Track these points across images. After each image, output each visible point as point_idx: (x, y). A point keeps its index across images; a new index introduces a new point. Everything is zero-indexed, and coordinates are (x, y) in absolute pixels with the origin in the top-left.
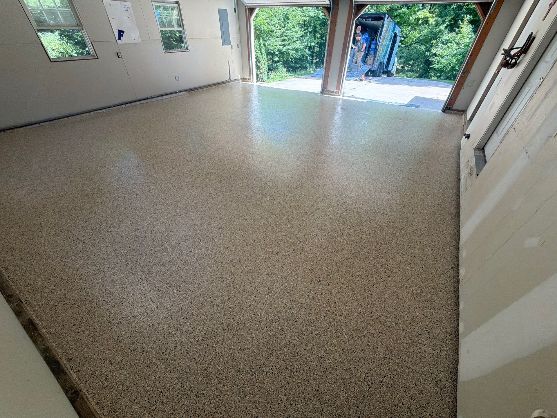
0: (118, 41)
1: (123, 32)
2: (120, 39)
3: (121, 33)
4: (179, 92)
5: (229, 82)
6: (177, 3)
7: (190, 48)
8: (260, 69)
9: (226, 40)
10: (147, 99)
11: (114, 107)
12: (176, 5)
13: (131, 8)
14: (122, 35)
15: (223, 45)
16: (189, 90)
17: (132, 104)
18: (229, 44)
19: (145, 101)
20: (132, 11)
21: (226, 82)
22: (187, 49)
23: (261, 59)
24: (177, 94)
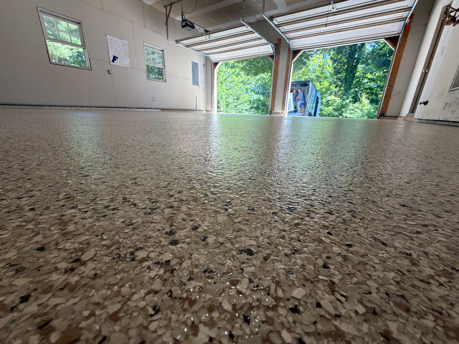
0: (112, 63)
1: (117, 58)
2: (113, 61)
3: (115, 58)
4: (154, 109)
5: (195, 110)
6: (162, 51)
7: (167, 81)
8: (220, 108)
9: (195, 82)
10: (126, 108)
11: (95, 107)
12: (162, 52)
13: (127, 45)
14: (116, 60)
15: (193, 84)
16: (163, 110)
17: (112, 109)
18: (198, 85)
19: (124, 109)
20: (127, 46)
21: (193, 110)
22: (165, 81)
23: (221, 102)
24: (152, 110)
